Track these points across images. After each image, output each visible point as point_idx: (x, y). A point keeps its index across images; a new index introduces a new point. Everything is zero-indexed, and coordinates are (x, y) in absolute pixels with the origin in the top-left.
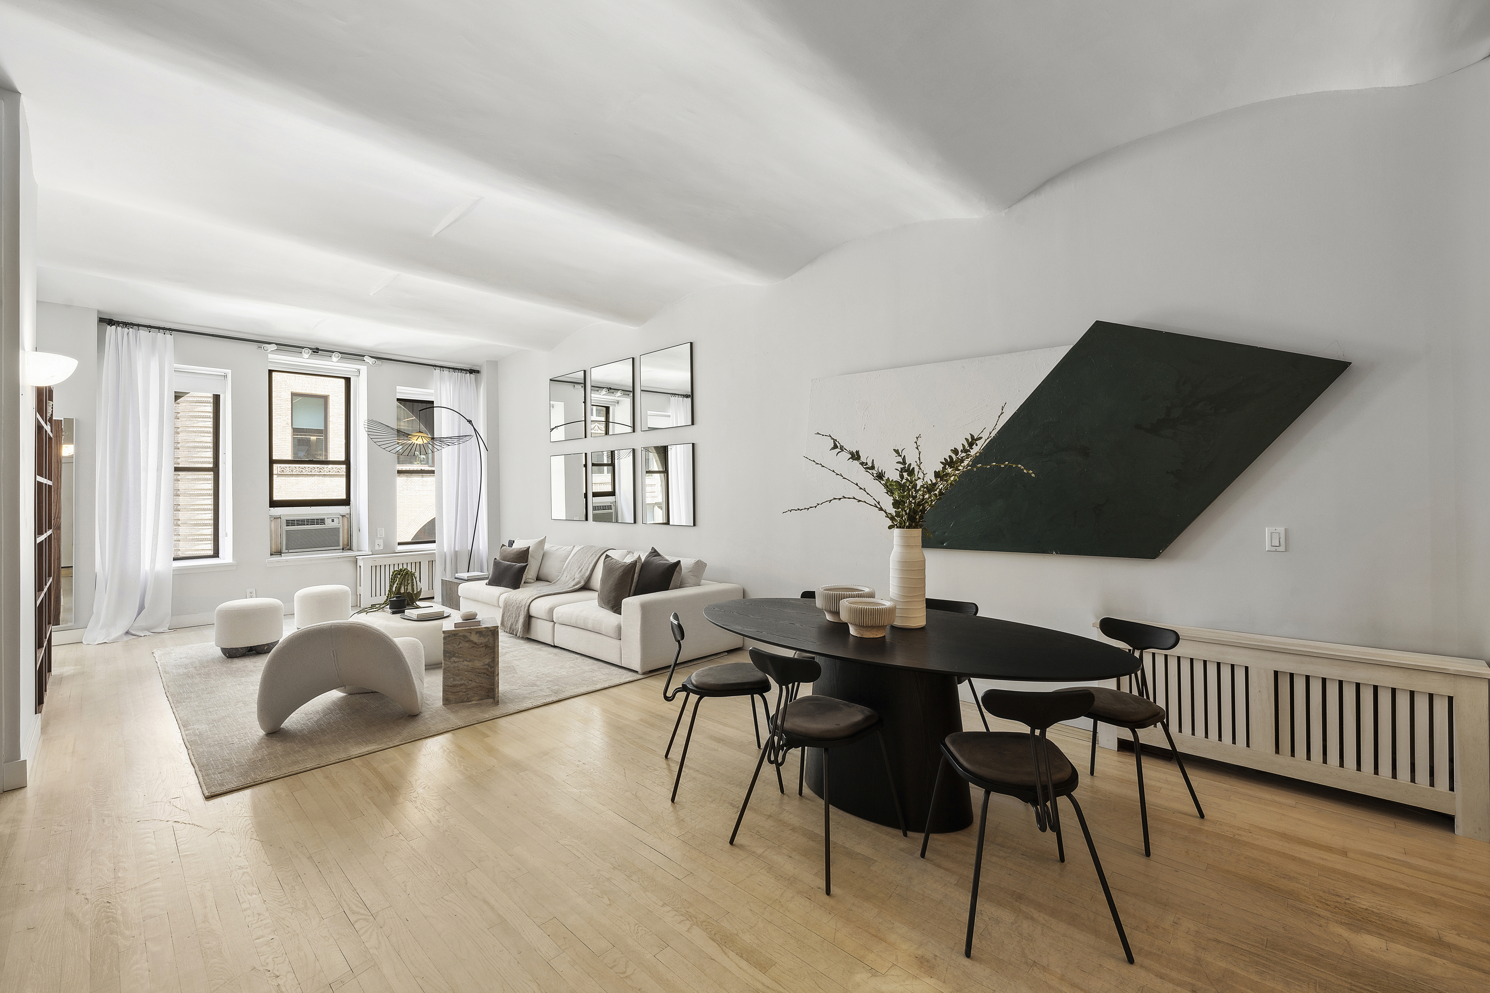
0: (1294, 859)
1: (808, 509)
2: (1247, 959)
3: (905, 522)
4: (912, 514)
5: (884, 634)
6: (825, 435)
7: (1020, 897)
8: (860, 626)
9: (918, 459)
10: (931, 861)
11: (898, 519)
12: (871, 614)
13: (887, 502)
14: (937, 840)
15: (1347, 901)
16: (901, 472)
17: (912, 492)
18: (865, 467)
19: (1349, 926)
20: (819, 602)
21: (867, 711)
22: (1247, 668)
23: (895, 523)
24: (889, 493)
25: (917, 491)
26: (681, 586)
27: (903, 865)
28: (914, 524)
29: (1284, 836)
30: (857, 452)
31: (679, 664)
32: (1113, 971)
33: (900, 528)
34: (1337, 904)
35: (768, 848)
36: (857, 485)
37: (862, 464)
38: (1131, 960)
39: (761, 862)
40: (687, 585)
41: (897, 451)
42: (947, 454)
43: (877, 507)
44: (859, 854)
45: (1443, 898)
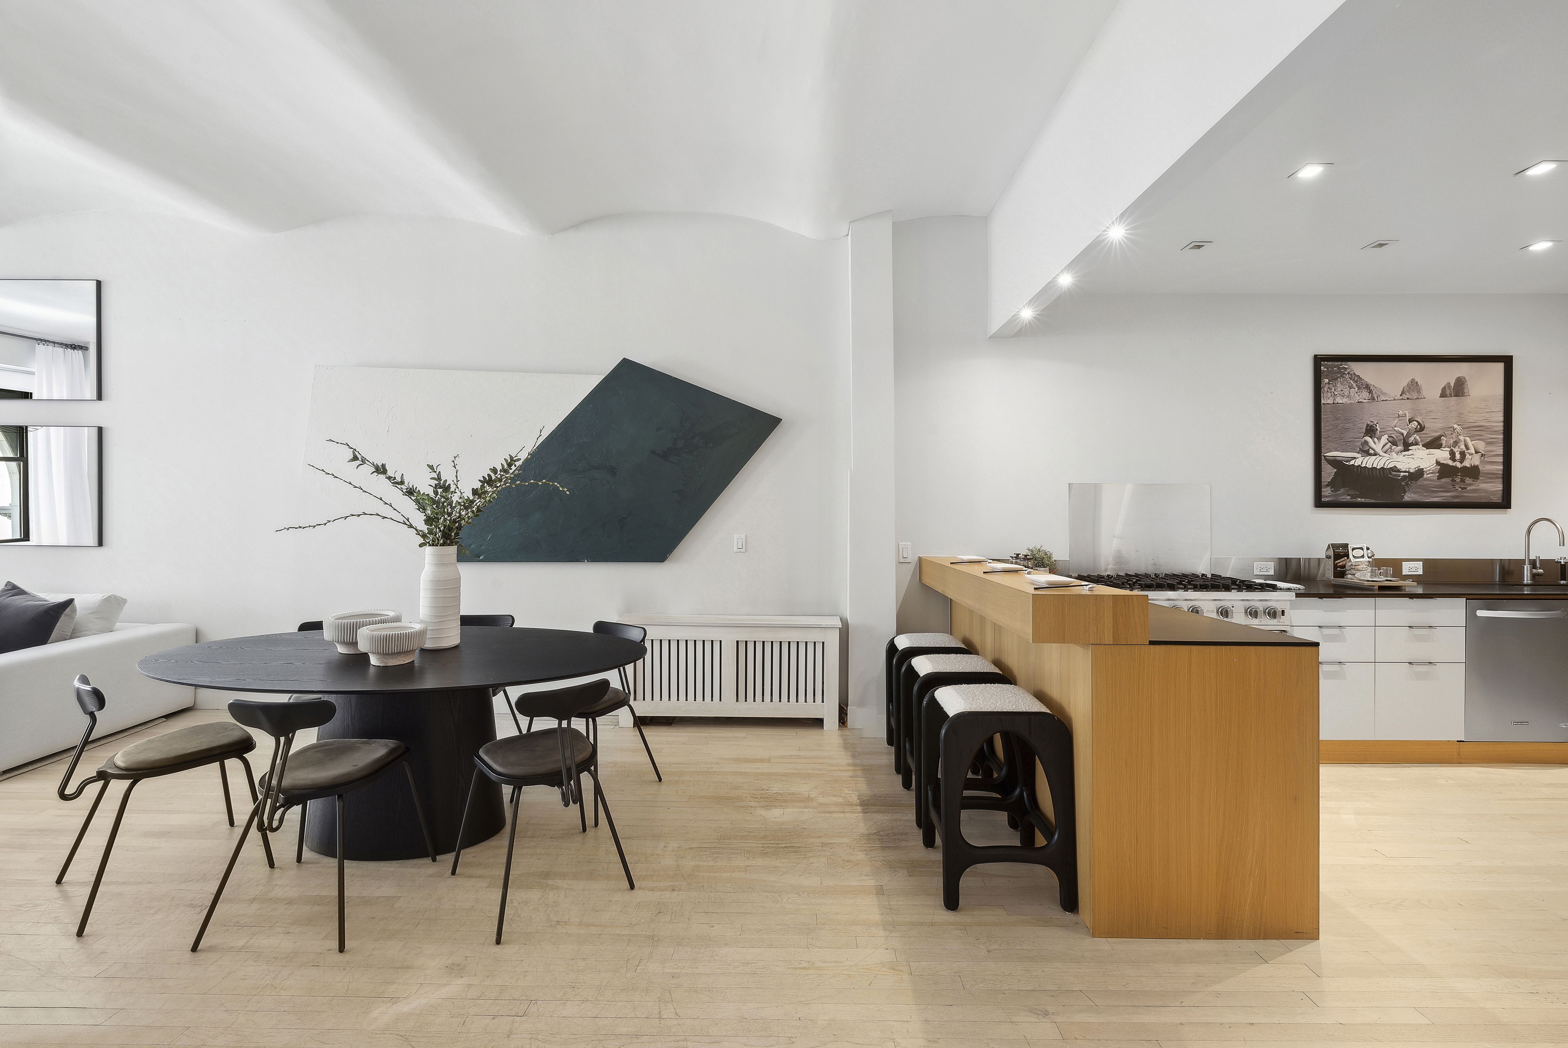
0: (741, 774)
1: (315, 526)
2: (708, 853)
3: (438, 540)
4: (447, 531)
5: (413, 658)
6: (341, 443)
7: (547, 875)
8: (384, 654)
9: (455, 477)
10: (462, 875)
11: (431, 537)
12: (398, 640)
13: (419, 520)
14: (468, 855)
15: (768, 791)
16: (435, 488)
17: (447, 509)
18: (392, 481)
19: (766, 807)
20: (327, 634)
21: (391, 743)
22: (721, 641)
23: (427, 541)
24: (421, 509)
25: (452, 508)
26: (73, 635)
27: (432, 889)
28: (448, 542)
29: (738, 760)
30: (383, 466)
31: (93, 741)
32: (619, 901)
33: (433, 545)
34: (762, 796)
35: (254, 935)
36: (381, 499)
37: (389, 478)
38: (632, 887)
39: (244, 953)
40: (86, 633)
41: (431, 467)
42: (485, 472)
43: (405, 524)
44: (379, 897)
45: (813, 772)
